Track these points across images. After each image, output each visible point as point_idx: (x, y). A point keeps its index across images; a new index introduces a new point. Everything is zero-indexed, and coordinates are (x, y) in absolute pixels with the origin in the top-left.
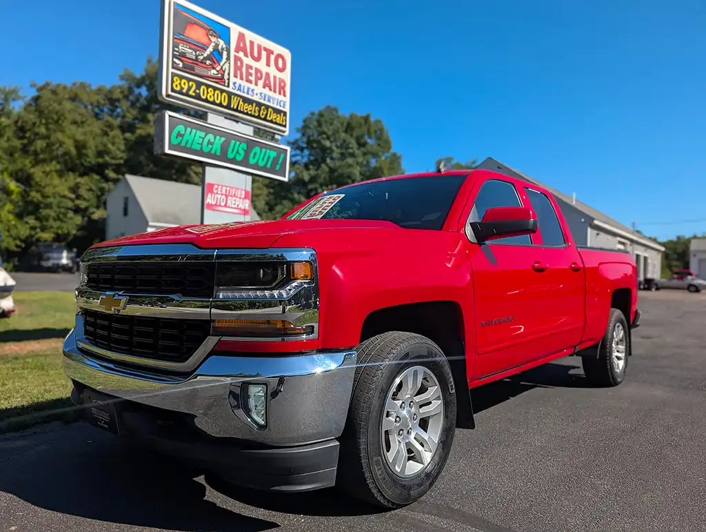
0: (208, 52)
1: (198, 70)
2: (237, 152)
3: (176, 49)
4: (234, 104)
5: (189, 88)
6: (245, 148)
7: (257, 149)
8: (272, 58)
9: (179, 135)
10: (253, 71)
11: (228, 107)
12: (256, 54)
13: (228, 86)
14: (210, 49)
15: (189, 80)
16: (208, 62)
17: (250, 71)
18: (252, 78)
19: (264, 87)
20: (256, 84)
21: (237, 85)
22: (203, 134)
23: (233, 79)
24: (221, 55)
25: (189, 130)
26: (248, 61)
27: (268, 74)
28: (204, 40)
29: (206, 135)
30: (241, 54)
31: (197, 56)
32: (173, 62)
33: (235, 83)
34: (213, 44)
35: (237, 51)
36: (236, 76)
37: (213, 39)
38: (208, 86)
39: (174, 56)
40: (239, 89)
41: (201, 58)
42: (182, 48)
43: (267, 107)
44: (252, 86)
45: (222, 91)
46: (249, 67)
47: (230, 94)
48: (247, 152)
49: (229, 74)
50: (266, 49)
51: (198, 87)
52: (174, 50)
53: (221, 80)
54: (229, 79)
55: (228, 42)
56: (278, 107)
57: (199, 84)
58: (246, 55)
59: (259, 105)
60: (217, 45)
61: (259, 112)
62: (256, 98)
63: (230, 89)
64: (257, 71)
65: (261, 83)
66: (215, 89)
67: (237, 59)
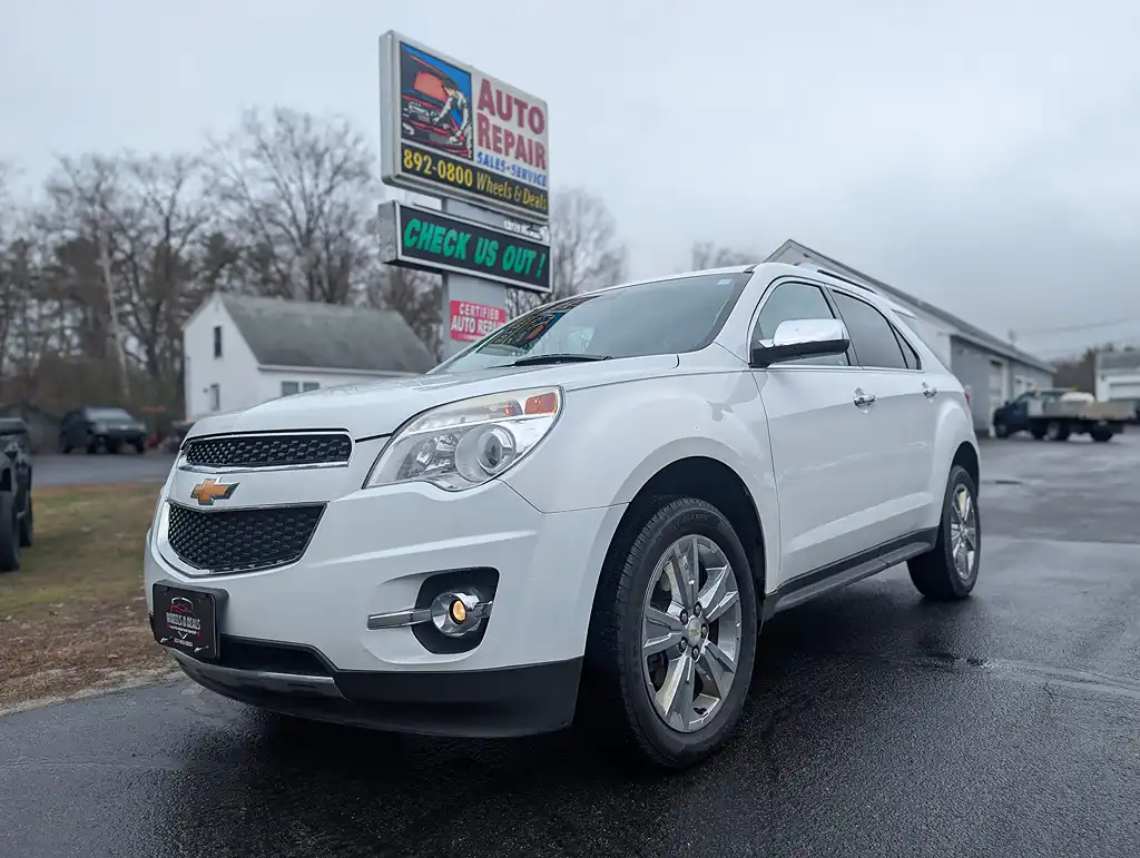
0: (444, 112)
1: (433, 137)
2: (487, 255)
3: (406, 109)
4: (480, 185)
5: (424, 164)
6: (496, 248)
7: (511, 249)
8: (526, 112)
9: (415, 233)
10: (502, 136)
11: (473, 189)
12: (504, 110)
13: (472, 159)
14: (448, 107)
15: (423, 153)
16: (445, 126)
17: (499, 135)
18: (502, 145)
19: (517, 158)
20: (507, 154)
21: (483, 157)
22: (443, 230)
23: (477, 149)
24: (460, 113)
25: (425, 224)
26: (495, 120)
27: (520, 138)
28: (438, 94)
29: (446, 232)
30: (486, 112)
31: (431, 118)
32: (403, 128)
33: (480, 154)
34: (450, 100)
35: (480, 107)
36: (480, 144)
37: (451, 92)
38: (447, 160)
39: (404, 120)
40: (486, 163)
41: (437, 120)
42: (414, 107)
43: (523, 186)
44: (502, 157)
45: (465, 166)
46: (497, 129)
47: (475, 170)
48: (500, 253)
49: (472, 141)
50: (517, 102)
51: (435, 164)
52: (403, 112)
53: (462, 150)
54: (472, 149)
55: (468, 95)
56: (536, 185)
57: (436, 158)
58: (493, 113)
59: (512, 183)
60: (455, 100)
61: (513, 192)
62: (507, 174)
63: (474, 163)
64: (508, 134)
65: (512, 151)
66: (456, 163)
67: (482, 118)
